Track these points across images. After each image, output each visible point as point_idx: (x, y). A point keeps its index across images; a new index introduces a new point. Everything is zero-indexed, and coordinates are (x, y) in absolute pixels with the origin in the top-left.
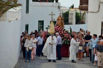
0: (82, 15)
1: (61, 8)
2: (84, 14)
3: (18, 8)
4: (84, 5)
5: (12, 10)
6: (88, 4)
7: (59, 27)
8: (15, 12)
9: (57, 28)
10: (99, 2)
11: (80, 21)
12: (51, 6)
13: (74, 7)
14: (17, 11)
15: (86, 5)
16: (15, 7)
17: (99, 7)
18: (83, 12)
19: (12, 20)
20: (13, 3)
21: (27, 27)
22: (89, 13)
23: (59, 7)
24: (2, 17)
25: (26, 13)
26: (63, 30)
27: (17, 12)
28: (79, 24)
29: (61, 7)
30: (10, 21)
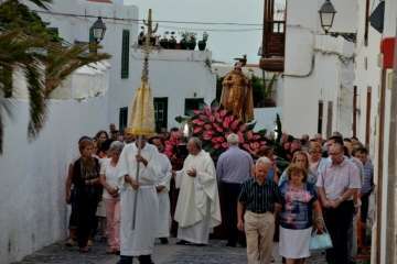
0: (268, 83)
1: (212, 65)
2: (274, 79)
3: (101, 65)
4: (274, 58)
5: (84, 69)
6: (283, 54)
7: (229, 114)
8: (94, 76)
9: (219, 120)
10: (311, 50)
11: (262, 98)
12: (188, 60)
13: (248, 63)
14: (99, 71)
15: (279, 58)
16: (94, 61)
17: (313, 62)
18: (270, 75)
19: (86, 96)
20: (88, 51)
21: (124, 113)
22: (286, 78)
23: (208, 63)
24: (59, 87)
25: (122, 77)
26: (243, 128)
27: (97, 74)
28: (261, 107)
29: (213, 62)
30: (80, 100)
